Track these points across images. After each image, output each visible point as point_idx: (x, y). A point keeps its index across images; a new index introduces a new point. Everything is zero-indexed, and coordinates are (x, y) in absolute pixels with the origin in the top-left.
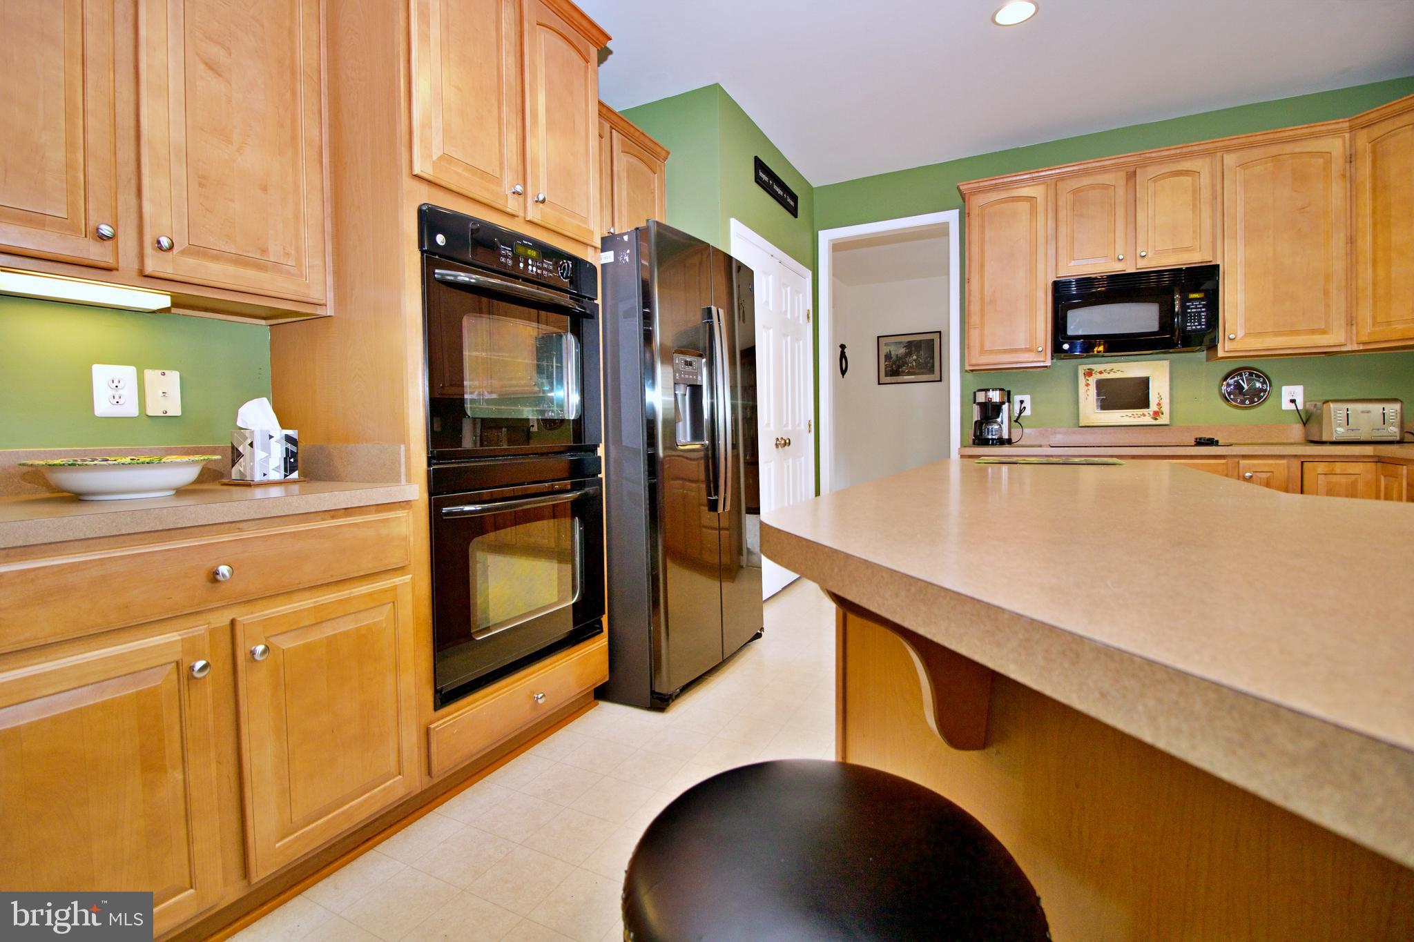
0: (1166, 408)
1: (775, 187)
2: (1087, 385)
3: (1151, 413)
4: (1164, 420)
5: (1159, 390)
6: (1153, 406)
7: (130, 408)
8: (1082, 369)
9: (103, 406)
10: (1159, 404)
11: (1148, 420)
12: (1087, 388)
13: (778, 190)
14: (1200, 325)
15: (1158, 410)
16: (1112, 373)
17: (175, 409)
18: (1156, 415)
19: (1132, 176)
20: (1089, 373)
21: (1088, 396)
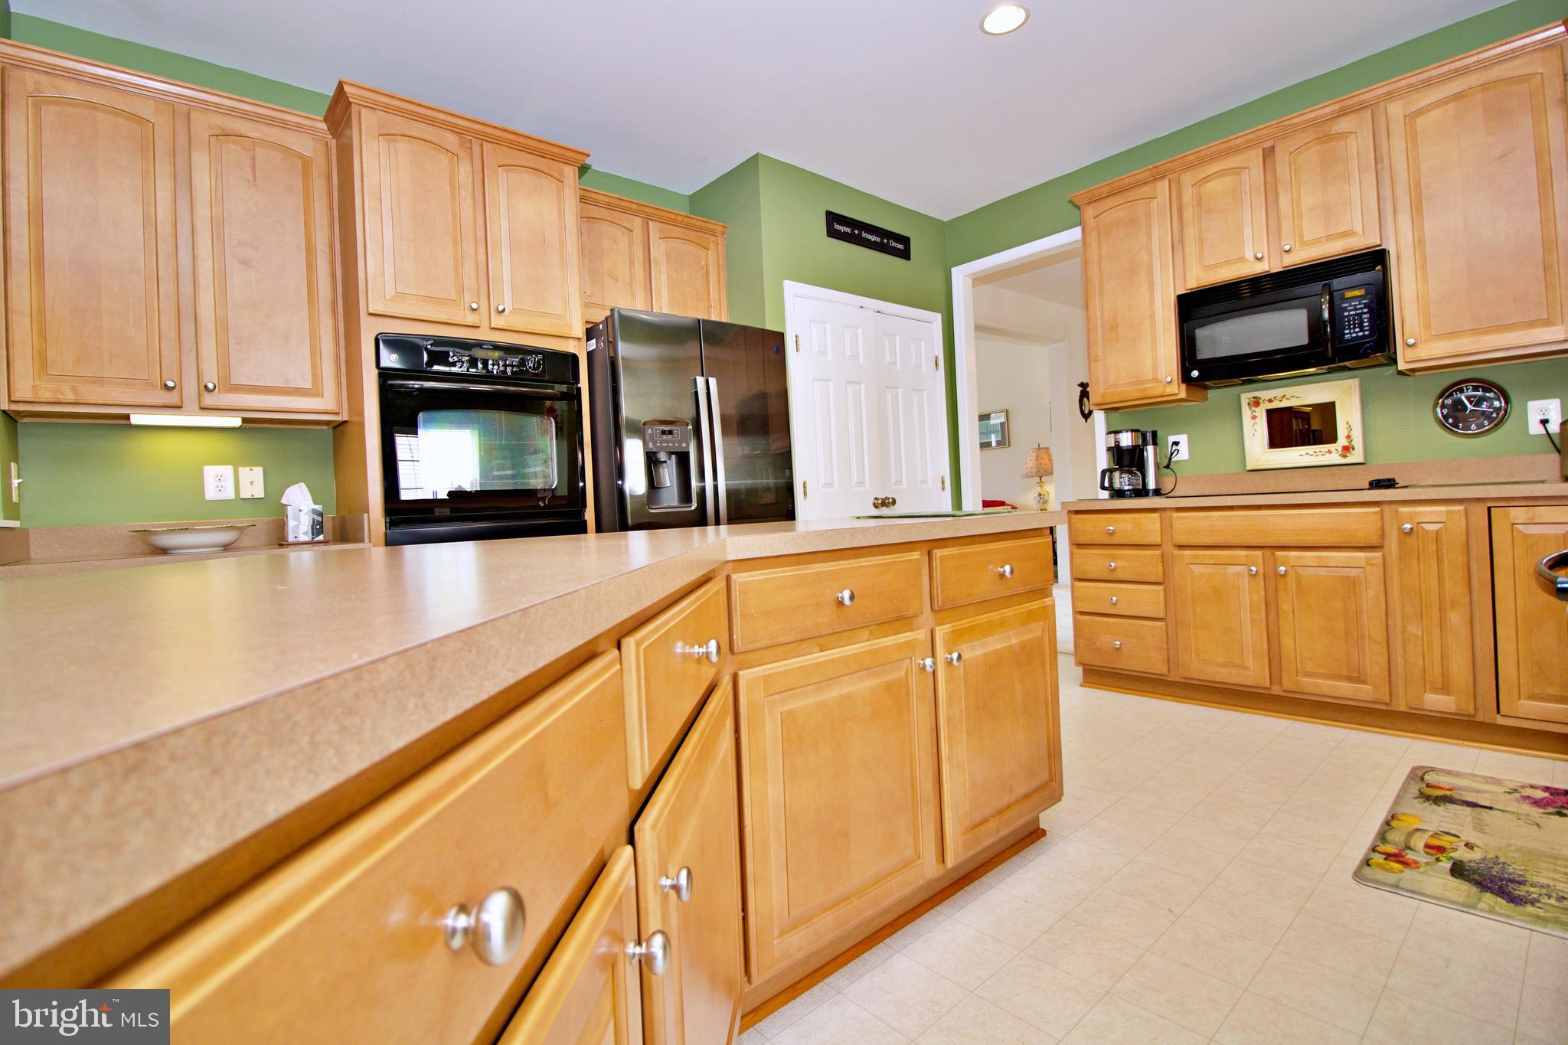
0: (1358, 442)
1: (864, 235)
2: (1254, 417)
3: (1340, 449)
4: (1356, 456)
5: (1349, 419)
6: (1342, 441)
7: (230, 494)
8: (1246, 398)
9: (211, 493)
10: (1348, 437)
11: (1335, 458)
12: (1253, 421)
13: (870, 237)
14: (1362, 330)
15: (1347, 444)
16: (1284, 400)
17: (260, 493)
18: (1346, 449)
19: (1268, 154)
20: (1256, 403)
21: (1256, 430)
